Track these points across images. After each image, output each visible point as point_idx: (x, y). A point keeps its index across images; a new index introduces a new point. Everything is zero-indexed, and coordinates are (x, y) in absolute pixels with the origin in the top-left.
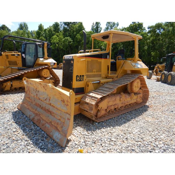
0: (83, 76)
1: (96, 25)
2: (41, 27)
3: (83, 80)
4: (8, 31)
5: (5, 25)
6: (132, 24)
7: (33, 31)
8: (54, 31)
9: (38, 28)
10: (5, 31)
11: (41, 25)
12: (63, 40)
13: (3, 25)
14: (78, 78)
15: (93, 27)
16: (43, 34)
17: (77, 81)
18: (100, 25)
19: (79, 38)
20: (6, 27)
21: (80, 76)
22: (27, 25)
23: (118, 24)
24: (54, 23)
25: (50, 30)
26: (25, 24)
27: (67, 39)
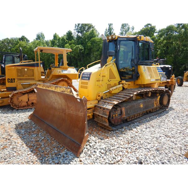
0: (14, 79)
1: (109, 31)
2: (55, 36)
3: (14, 82)
4: (27, 42)
5: (24, 36)
6: (144, 28)
7: (49, 40)
8: (67, 39)
9: (53, 37)
10: (23, 42)
11: (56, 34)
12: (74, 48)
13: (22, 36)
14: (9, 81)
15: (106, 33)
16: (57, 42)
17: (8, 82)
18: (114, 30)
19: (89, 45)
20: (26, 38)
21: (11, 79)
22: (43, 35)
23: (134, 28)
24: (68, 32)
25: (63, 39)
26: (41, 34)
27: (78, 47)
